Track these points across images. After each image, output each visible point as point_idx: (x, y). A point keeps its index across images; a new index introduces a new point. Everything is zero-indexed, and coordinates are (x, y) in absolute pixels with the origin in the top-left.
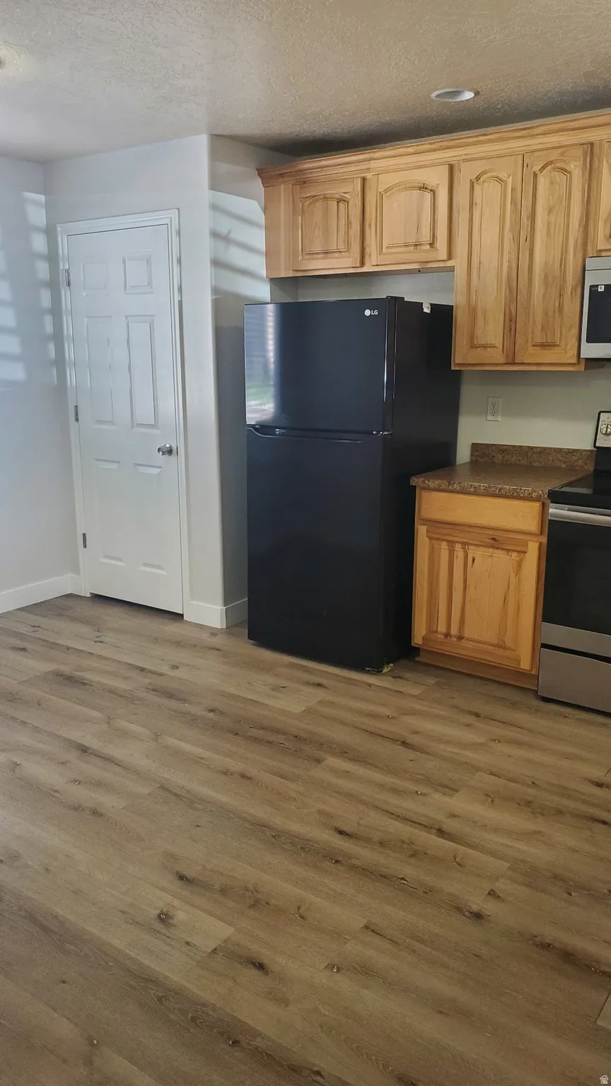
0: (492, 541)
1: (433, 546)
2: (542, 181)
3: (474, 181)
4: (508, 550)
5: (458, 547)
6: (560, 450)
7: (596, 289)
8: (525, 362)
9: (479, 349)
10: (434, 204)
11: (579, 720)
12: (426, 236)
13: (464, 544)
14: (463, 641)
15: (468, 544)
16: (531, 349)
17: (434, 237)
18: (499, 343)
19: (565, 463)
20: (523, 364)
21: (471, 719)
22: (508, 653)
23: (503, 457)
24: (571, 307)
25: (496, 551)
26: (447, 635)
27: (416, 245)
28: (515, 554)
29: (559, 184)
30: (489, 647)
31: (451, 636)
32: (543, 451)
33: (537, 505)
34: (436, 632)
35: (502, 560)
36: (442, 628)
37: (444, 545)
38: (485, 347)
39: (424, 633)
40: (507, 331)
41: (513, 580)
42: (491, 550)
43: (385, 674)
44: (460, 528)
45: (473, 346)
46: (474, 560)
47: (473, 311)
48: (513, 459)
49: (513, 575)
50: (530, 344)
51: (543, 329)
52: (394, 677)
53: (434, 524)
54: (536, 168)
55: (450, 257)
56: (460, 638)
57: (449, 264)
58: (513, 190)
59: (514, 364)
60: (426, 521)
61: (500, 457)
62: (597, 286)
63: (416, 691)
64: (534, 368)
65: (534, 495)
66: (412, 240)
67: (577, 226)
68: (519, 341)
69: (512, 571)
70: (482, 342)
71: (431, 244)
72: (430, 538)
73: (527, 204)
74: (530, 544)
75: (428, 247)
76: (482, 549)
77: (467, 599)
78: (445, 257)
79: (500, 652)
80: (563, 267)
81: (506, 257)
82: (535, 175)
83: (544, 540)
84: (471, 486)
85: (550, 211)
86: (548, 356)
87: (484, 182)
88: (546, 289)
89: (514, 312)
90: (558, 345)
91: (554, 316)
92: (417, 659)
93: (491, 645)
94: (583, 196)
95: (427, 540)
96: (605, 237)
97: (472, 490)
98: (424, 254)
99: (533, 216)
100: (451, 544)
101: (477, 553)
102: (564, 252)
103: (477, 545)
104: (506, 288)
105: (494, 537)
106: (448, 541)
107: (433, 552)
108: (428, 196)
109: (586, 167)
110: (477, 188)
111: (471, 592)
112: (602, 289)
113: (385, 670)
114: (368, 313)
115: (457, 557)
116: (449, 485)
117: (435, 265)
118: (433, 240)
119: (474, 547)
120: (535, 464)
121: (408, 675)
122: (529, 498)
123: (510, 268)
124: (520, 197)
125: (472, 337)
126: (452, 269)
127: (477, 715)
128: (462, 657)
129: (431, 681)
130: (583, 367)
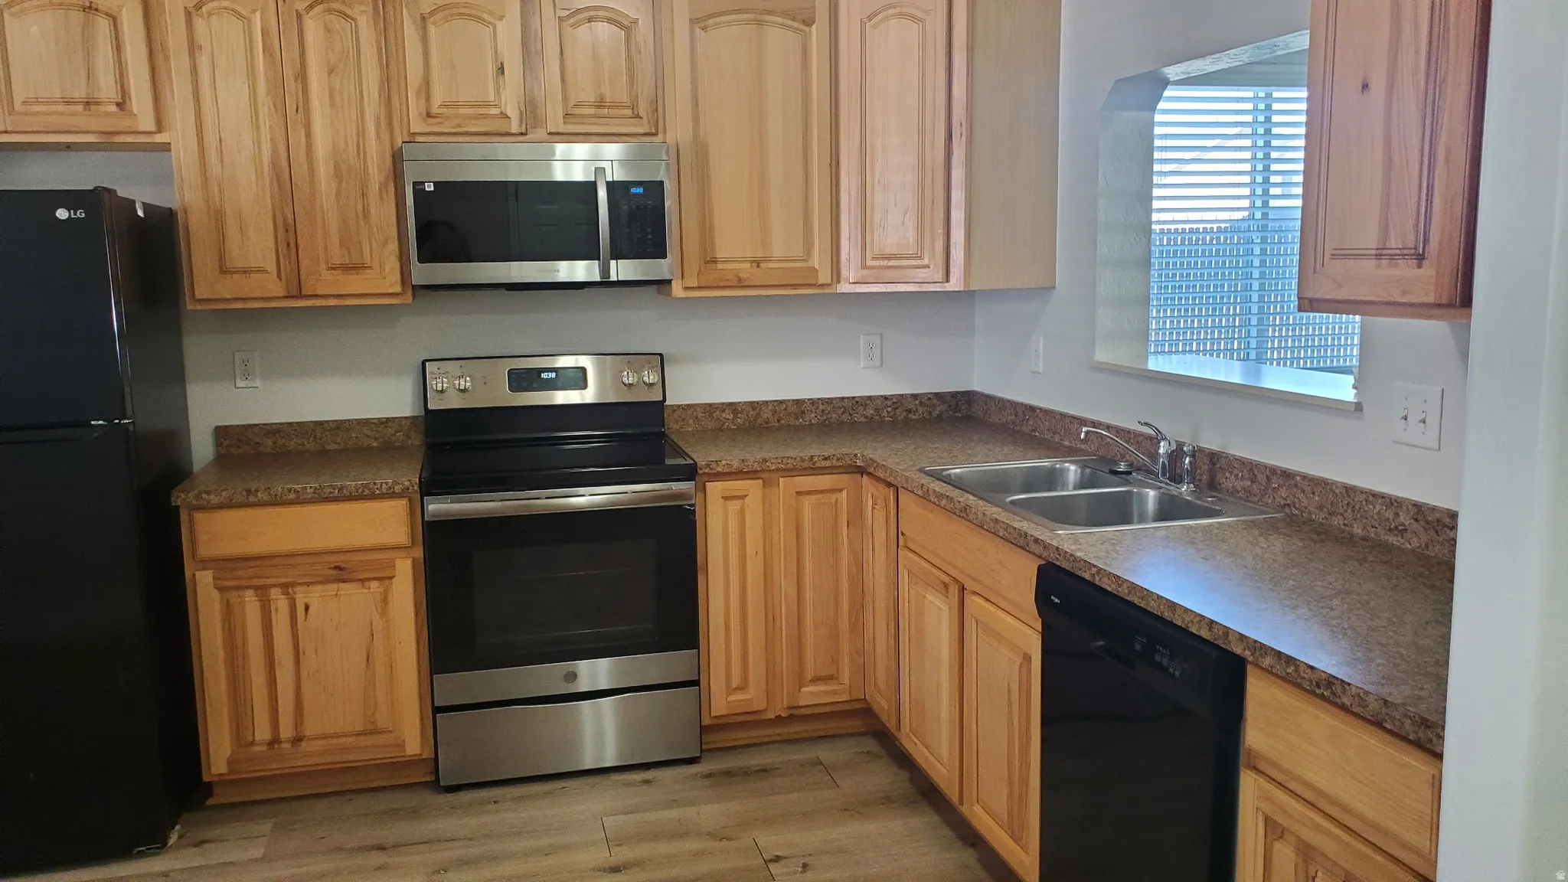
0: (335, 572)
1: (228, 600)
2: (309, 24)
3: (193, 10)
4: (363, 581)
5: (275, 593)
6: (366, 422)
7: (421, 187)
8: (319, 293)
9: (235, 276)
10: (117, 38)
11: (513, 799)
12: (107, 88)
13: (285, 587)
14: (303, 744)
15: (294, 584)
16: (327, 275)
17: (124, 93)
18: (271, 267)
19: (376, 439)
20: (316, 296)
21: (377, 858)
22: (381, 739)
23: (274, 443)
24: (383, 213)
25: (342, 585)
26: (275, 741)
27: (88, 104)
28: (374, 584)
29: (340, 34)
30: (350, 739)
31: (280, 742)
32: (339, 426)
33: (401, 504)
34: (252, 743)
35: (356, 599)
36: (263, 733)
37: (249, 596)
38: (246, 272)
39: (228, 753)
40: (282, 249)
41: (379, 625)
42: (334, 586)
43: (178, 846)
44: (276, 561)
45: (224, 271)
46: (307, 608)
47: (218, 218)
48: (292, 443)
49: (376, 617)
50: (323, 266)
51: (343, 243)
52: (196, 846)
53: (225, 565)
54: (301, 6)
55: (160, 127)
56: (298, 740)
57: (159, 138)
58: (265, 33)
59: (300, 296)
60: (205, 564)
61: (270, 442)
62: (423, 183)
63: (257, 852)
64: (332, 302)
65: (398, 489)
66: (80, 92)
67: (377, 95)
68: (304, 263)
69: (374, 607)
70: (239, 264)
71: (118, 104)
72: (221, 589)
73: (291, 55)
74: (399, 563)
75: (113, 108)
76: (318, 588)
77: (304, 673)
78: (152, 127)
79: (369, 741)
80: (362, 156)
81: (265, 135)
82: (299, 16)
83: (419, 553)
84: (290, 490)
85: (331, 71)
86: (355, 284)
87: (210, 14)
88: (340, 183)
89: (290, 217)
90: (370, 268)
91: (358, 223)
92: (210, 802)
93: (352, 735)
94: (380, 58)
95: (216, 594)
96: (420, 114)
97: (292, 496)
98: (107, 118)
99: (302, 76)
100: (262, 591)
101: (314, 596)
102: (361, 133)
103: (308, 584)
104: (272, 183)
105: (337, 564)
106: (257, 588)
107: (228, 609)
108: (103, 25)
109: (379, 14)
110: (199, 23)
111: (310, 661)
112: (430, 187)
113: (173, 839)
114: (62, 214)
115: (277, 610)
116: (248, 495)
117: (130, 139)
118: (123, 97)
119: (305, 588)
120: (328, 447)
121: (216, 832)
122: (392, 495)
123: (275, 151)
124: (276, 42)
125: (221, 255)
126: (166, 147)
127: (381, 848)
128: (308, 769)
129: (267, 827)
130: (411, 298)
